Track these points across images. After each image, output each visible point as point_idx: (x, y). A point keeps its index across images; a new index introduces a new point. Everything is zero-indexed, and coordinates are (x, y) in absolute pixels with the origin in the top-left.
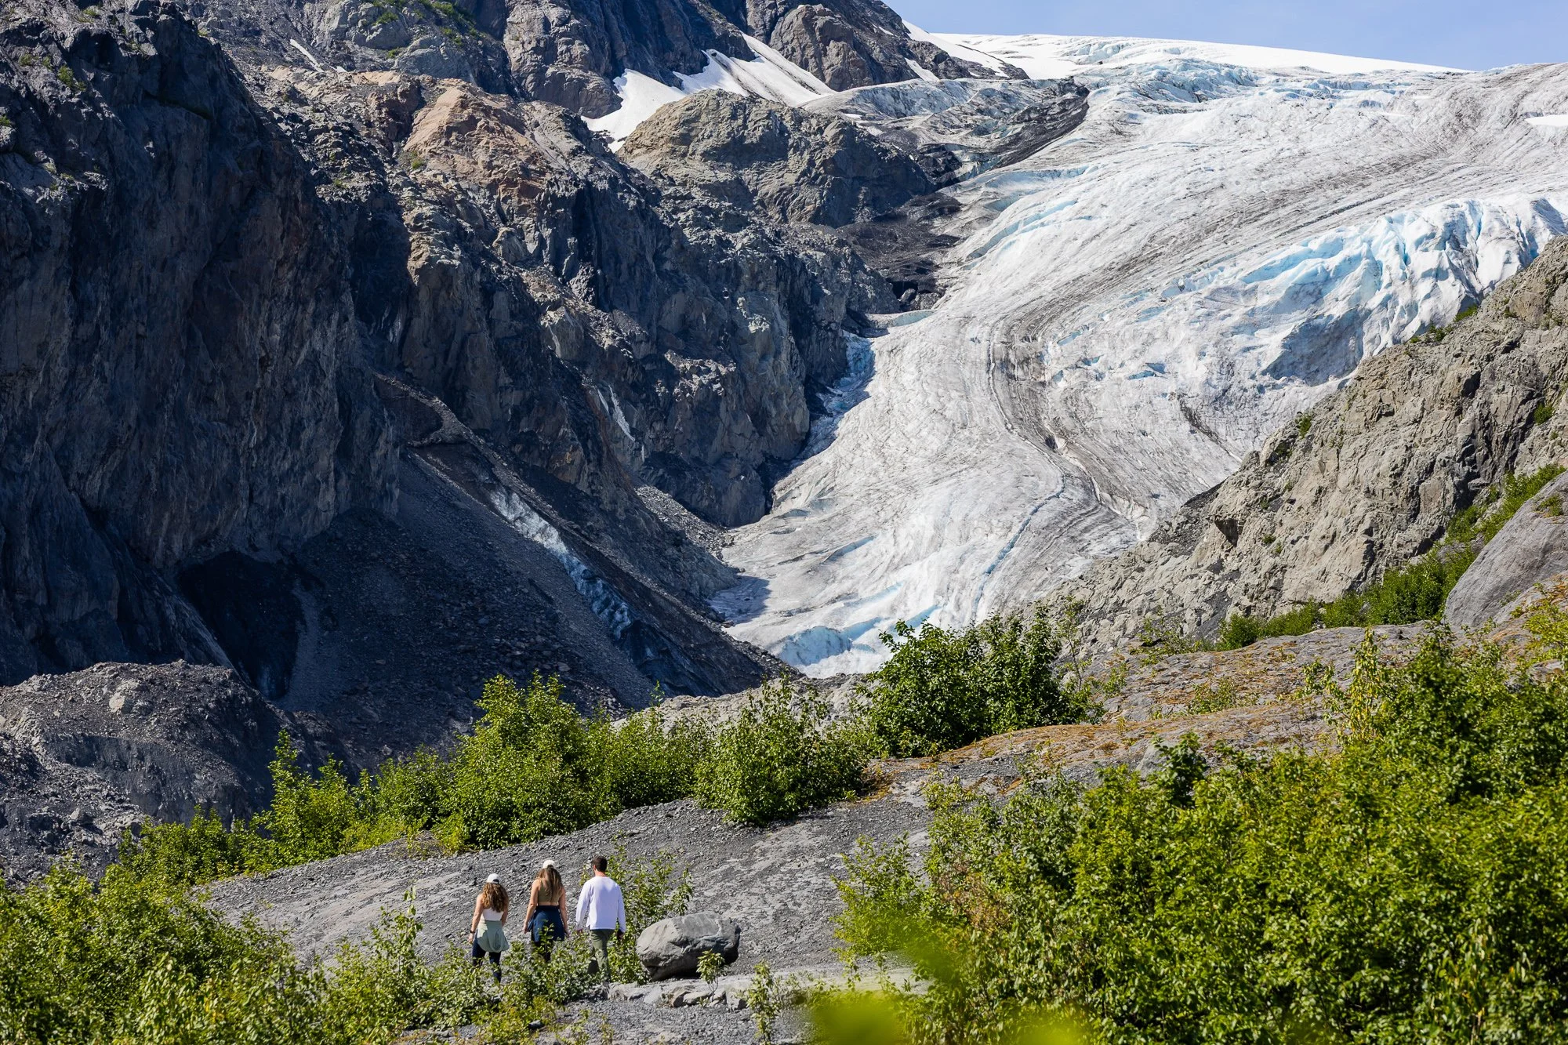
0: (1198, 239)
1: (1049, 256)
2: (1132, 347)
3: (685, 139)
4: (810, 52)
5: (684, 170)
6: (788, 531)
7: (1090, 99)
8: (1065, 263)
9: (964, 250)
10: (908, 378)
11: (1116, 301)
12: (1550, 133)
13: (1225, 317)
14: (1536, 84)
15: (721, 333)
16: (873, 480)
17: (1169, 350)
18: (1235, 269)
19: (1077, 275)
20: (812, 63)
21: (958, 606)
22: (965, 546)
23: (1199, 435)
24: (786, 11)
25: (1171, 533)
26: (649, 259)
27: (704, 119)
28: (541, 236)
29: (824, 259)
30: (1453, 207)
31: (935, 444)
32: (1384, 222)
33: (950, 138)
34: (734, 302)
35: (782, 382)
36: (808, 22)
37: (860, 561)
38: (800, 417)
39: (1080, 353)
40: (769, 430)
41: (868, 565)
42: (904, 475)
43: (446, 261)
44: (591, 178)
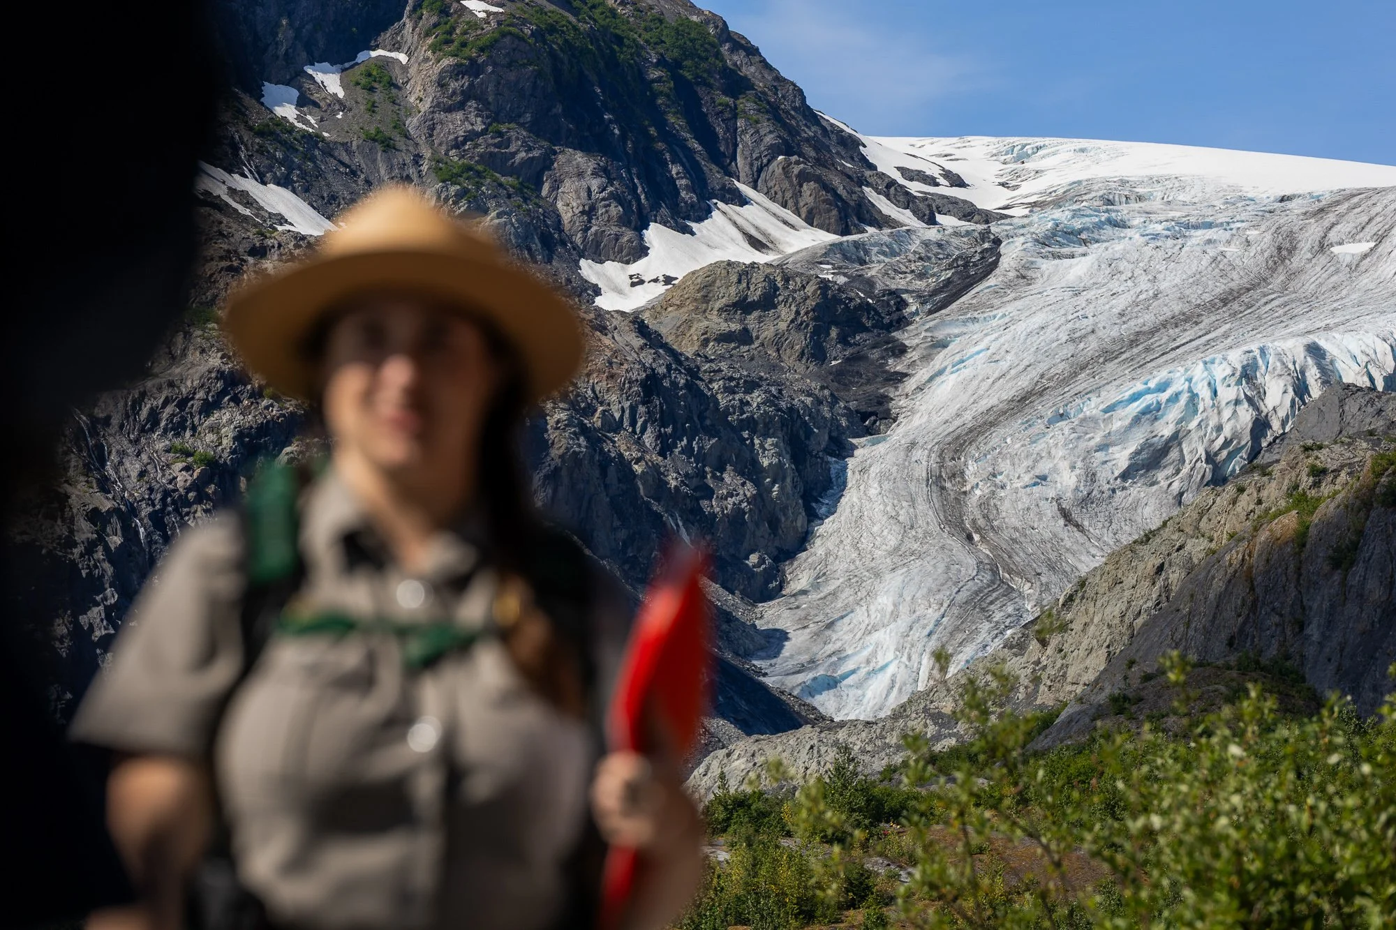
0: (1075, 374)
1: (970, 392)
2: (1025, 464)
3: (706, 299)
4: (788, 195)
5: (706, 323)
6: (798, 607)
7: (1003, 249)
8: (981, 397)
9: (910, 384)
10: (873, 492)
11: (1016, 425)
12: (1348, 259)
13: (1090, 439)
14: (1341, 216)
15: (746, 467)
16: (852, 567)
17: (1051, 465)
18: (1099, 400)
19: (989, 406)
20: (790, 203)
21: (909, 658)
22: (914, 616)
23: (1070, 528)
24: (769, 162)
25: (1014, 643)
26: (696, 419)
27: (718, 283)
28: (623, 407)
29: (812, 403)
30: (1249, 352)
31: (893, 541)
32: (1201, 365)
33: (899, 283)
34: (753, 444)
35: (788, 499)
36: (786, 169)
37: (846, 628)
38: (801, 521)
39: (990, 469)
40: (780, 532)
41: (851, 631)
42: (873, 564)
43: (577, 449)
44: (654, 366)
